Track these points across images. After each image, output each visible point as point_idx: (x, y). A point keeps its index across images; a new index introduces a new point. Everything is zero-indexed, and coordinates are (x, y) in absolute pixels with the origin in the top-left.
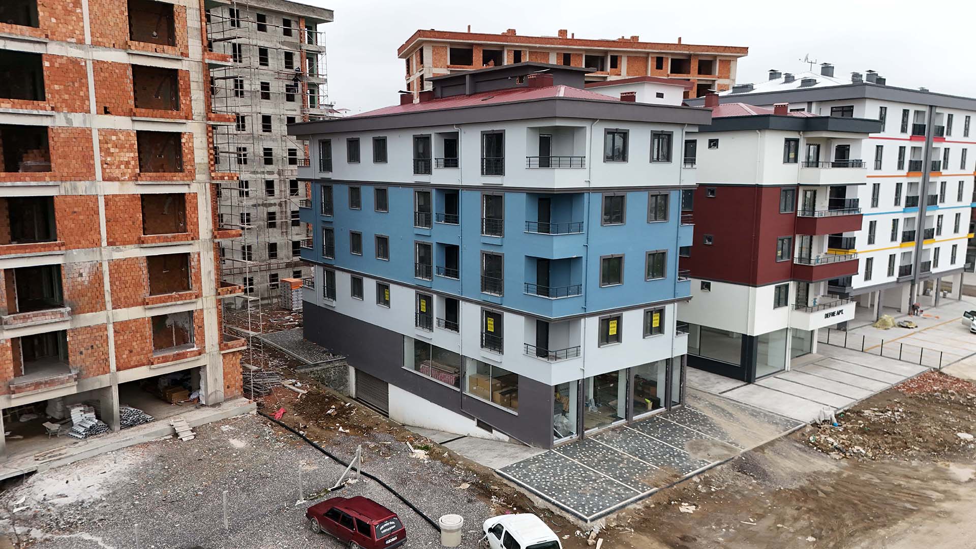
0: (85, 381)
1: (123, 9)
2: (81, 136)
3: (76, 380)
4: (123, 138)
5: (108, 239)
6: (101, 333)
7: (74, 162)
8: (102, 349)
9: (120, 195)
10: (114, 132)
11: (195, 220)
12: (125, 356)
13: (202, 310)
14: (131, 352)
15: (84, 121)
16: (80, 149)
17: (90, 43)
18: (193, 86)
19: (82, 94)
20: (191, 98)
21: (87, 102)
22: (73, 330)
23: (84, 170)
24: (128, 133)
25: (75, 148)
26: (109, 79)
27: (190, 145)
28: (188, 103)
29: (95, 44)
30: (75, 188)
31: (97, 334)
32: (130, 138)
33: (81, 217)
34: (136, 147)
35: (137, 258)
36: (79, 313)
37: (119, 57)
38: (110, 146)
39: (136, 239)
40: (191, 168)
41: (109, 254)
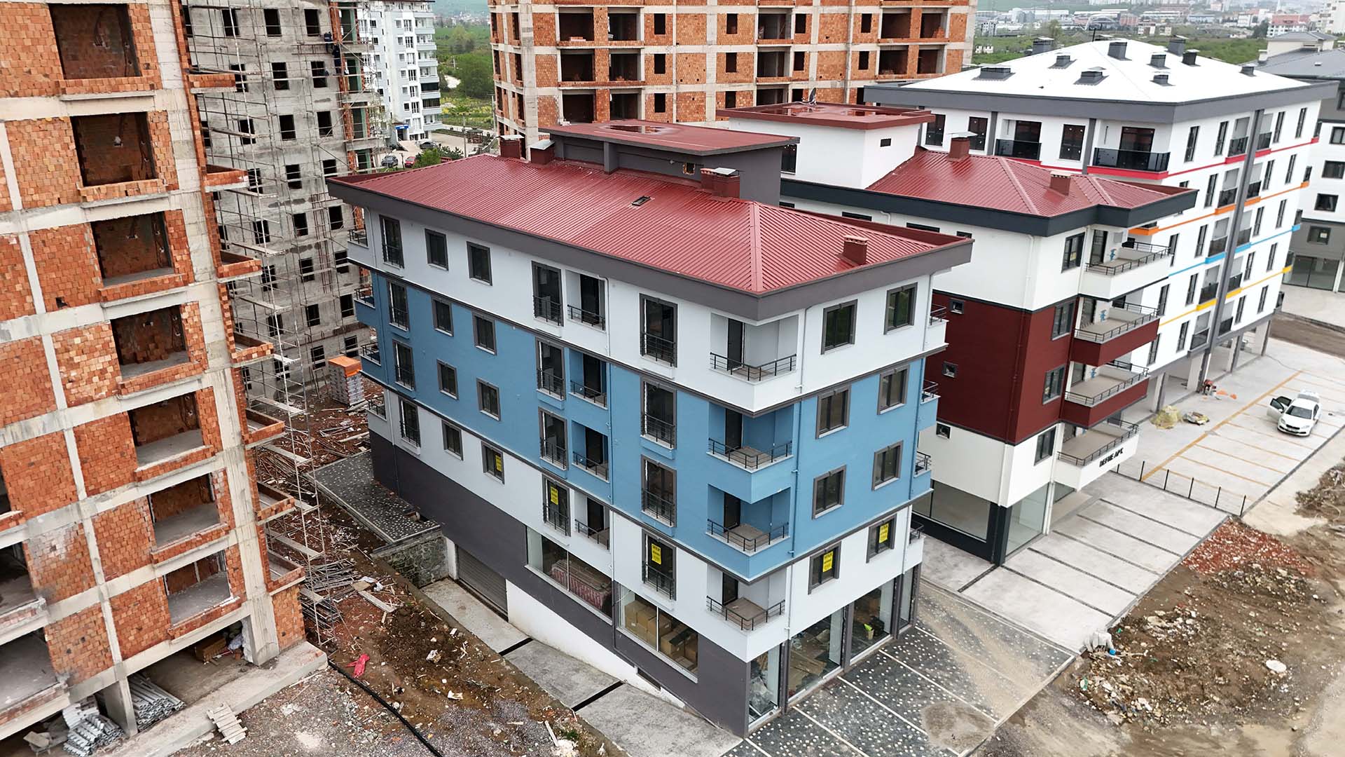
0: (81, 685)
1: (67, 140)
2: (26, 351)
3: (66, 690)
4: (90, 337)
5: (87, 488)
6: (94, 618)
7: (20, 392)
8: (97, 638)
9: (97, 421)
10: (77, 332)
11: (214, 425)
12: (131, 638)
13: (237, 546)
14: (140, 629)
15: (29, 329)
16: (28, 370)
17: (21, 207)
18: (190, 230)
19: (18, 287)
20: (188, 250)
21: (28, 299)
22: (52, 626)
23: (38, 400)
24: (99, 329)
25: (20, 372)
26: (58, 255)
27: (196, 319)
28: (185, 258)
29: (29, 206)
30: (28, 430)
31: (88, 621)
32: (103, 334)
33: (42, 468)
34: (113, 344)
35: (134, 502)
36: (59, 600)
37: (72, 216)
38: (72, 353)
39: (128, 475)
40: (200, 353)
41: (91, 508)
